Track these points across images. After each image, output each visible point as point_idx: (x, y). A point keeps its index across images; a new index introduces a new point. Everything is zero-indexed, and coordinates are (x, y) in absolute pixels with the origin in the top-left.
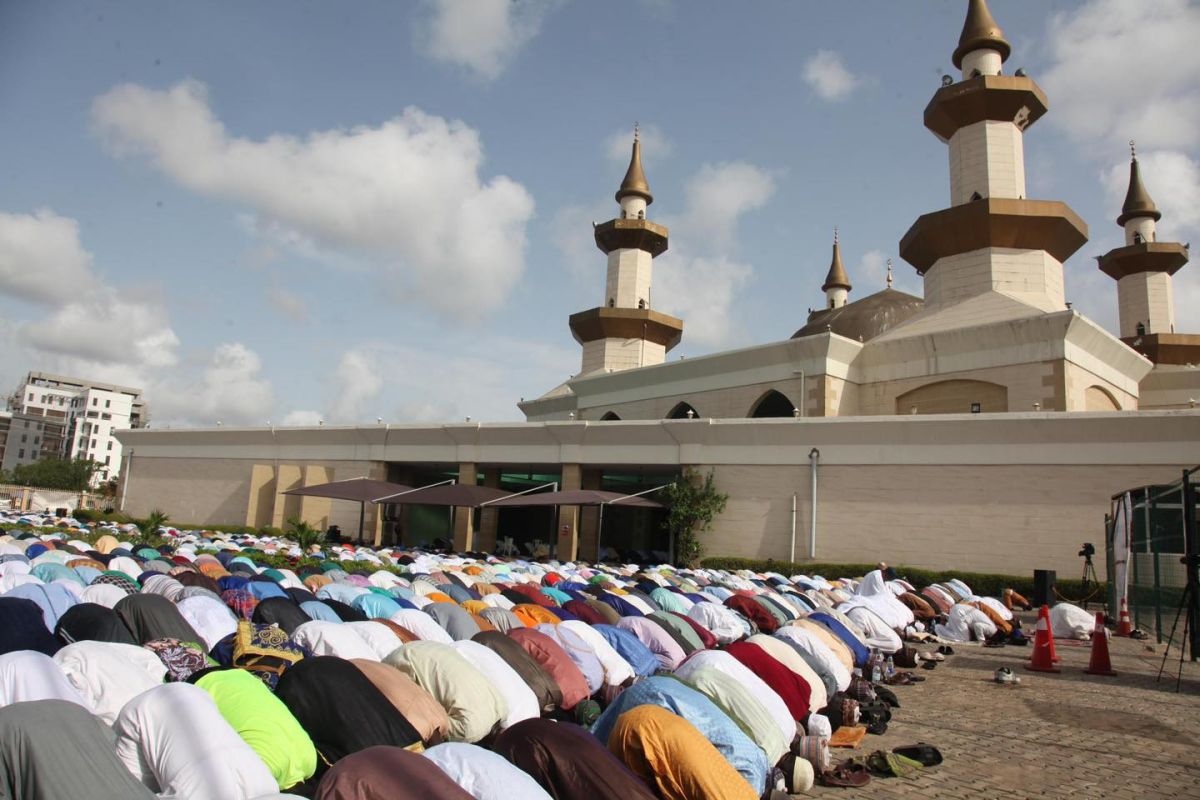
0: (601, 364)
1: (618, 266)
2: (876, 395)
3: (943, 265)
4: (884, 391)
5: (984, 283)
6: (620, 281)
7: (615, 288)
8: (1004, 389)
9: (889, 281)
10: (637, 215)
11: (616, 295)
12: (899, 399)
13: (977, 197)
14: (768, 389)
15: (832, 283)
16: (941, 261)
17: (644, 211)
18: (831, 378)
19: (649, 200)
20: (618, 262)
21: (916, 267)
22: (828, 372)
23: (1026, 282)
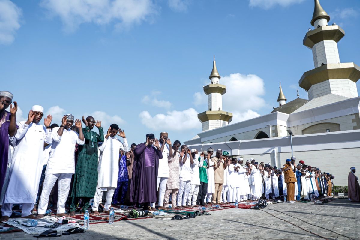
0: (208, 128)
1: (211, 99)
2: (295, 130)
3: (314, 87)
4: (298, 129)
5: (329, 91)
6: (212, 103)
7: (211, 105)
8: (339, 124)
9: (298, 96)
10: (216, 83)
11: (211, 107)
12: (303, 131)
13: (323, 64)
14: (259, 131)
15: (280, 99)
16: (313, 86)
17: (218, 82)
18: (279, 126)
19: (219, 78)
20: (211, 97)
21: (305, 89)
22: (278, 124)
23: (343, 90)
